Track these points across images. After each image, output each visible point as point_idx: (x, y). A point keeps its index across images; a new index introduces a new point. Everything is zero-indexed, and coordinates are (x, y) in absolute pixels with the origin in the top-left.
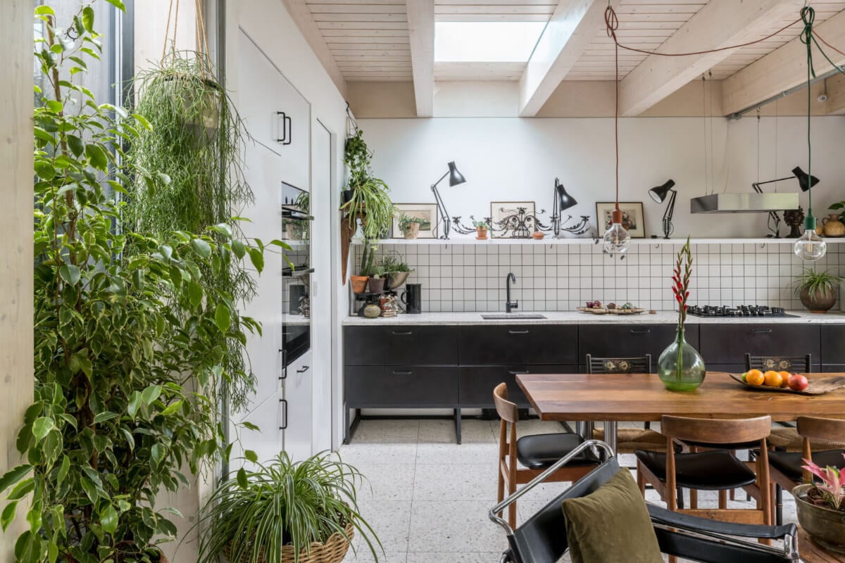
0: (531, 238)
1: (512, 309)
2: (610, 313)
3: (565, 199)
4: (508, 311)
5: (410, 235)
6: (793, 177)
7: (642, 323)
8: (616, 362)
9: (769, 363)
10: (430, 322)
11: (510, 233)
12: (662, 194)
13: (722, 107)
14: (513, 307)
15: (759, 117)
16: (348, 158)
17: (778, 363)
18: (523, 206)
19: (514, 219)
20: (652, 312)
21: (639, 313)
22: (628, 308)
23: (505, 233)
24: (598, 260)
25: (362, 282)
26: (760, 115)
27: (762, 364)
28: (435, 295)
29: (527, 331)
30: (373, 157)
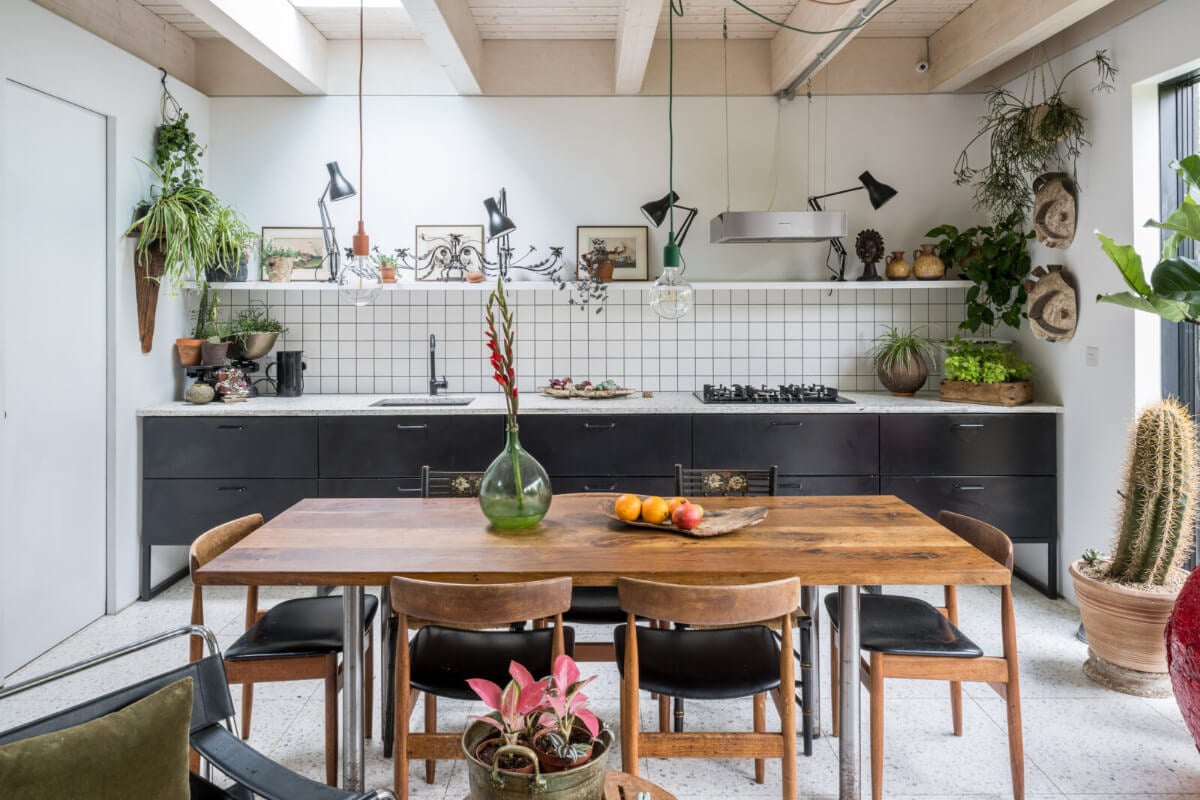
0: (465, 280)
1: (439, 390)
2: (576, 396)
3: (497, 219)
4: (433, 392)
5: (275, 275)
6: (861, 188)
7: (604, 412)
8: (471, 478)
9: (713, 481)
10: (274, 411)
11: (437, 272)
12: (659, 213)
13: (770, 79)
14: (438, 386)
15: (809, 95)
16: (160, 156)
17: (726, 480)
18: (456, 231)
19: (443, 252)
20: (647, 395)
21: (624, 395)
22: (604, 389)
23: (429, 273)
24: (562, 314)
25: (192, 348)
26: (812, 92)
27: (701, 481)
28: (329, 368)
29: (426, 425)
30: (204, 154)
